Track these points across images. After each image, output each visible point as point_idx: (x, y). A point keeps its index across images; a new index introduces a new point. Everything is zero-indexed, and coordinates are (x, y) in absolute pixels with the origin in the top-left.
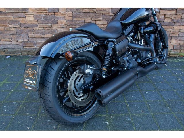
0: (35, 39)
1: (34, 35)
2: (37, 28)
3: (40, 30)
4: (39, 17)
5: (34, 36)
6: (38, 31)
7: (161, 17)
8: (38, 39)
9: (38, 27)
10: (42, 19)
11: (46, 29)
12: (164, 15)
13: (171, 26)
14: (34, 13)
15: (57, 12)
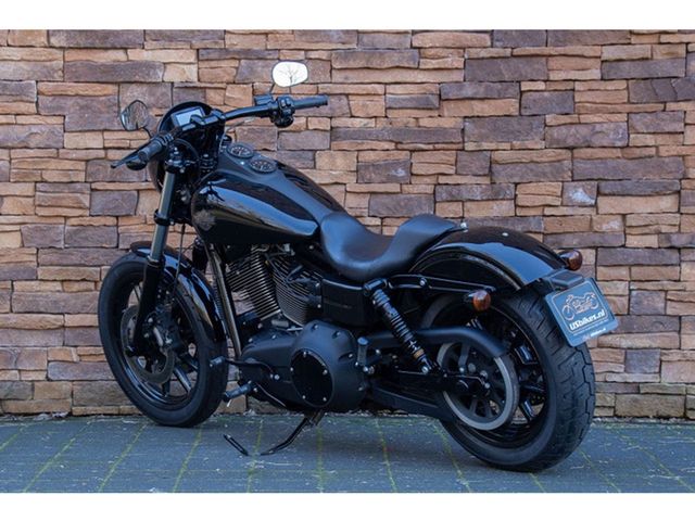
0: (14, 335)
1: (11, 315)
2: (33, 283)
3: (44, 294)
4: (45, 236)
5: (14, 319)
6: (36, 296)
7: (605, 227)
8: (28, 333)
9: (37, 279)
10: (61, 245)
11: (76, 287)
12: (619, 218)
13: (667, 265)
14: (26, 219)
15: (128, 216)
